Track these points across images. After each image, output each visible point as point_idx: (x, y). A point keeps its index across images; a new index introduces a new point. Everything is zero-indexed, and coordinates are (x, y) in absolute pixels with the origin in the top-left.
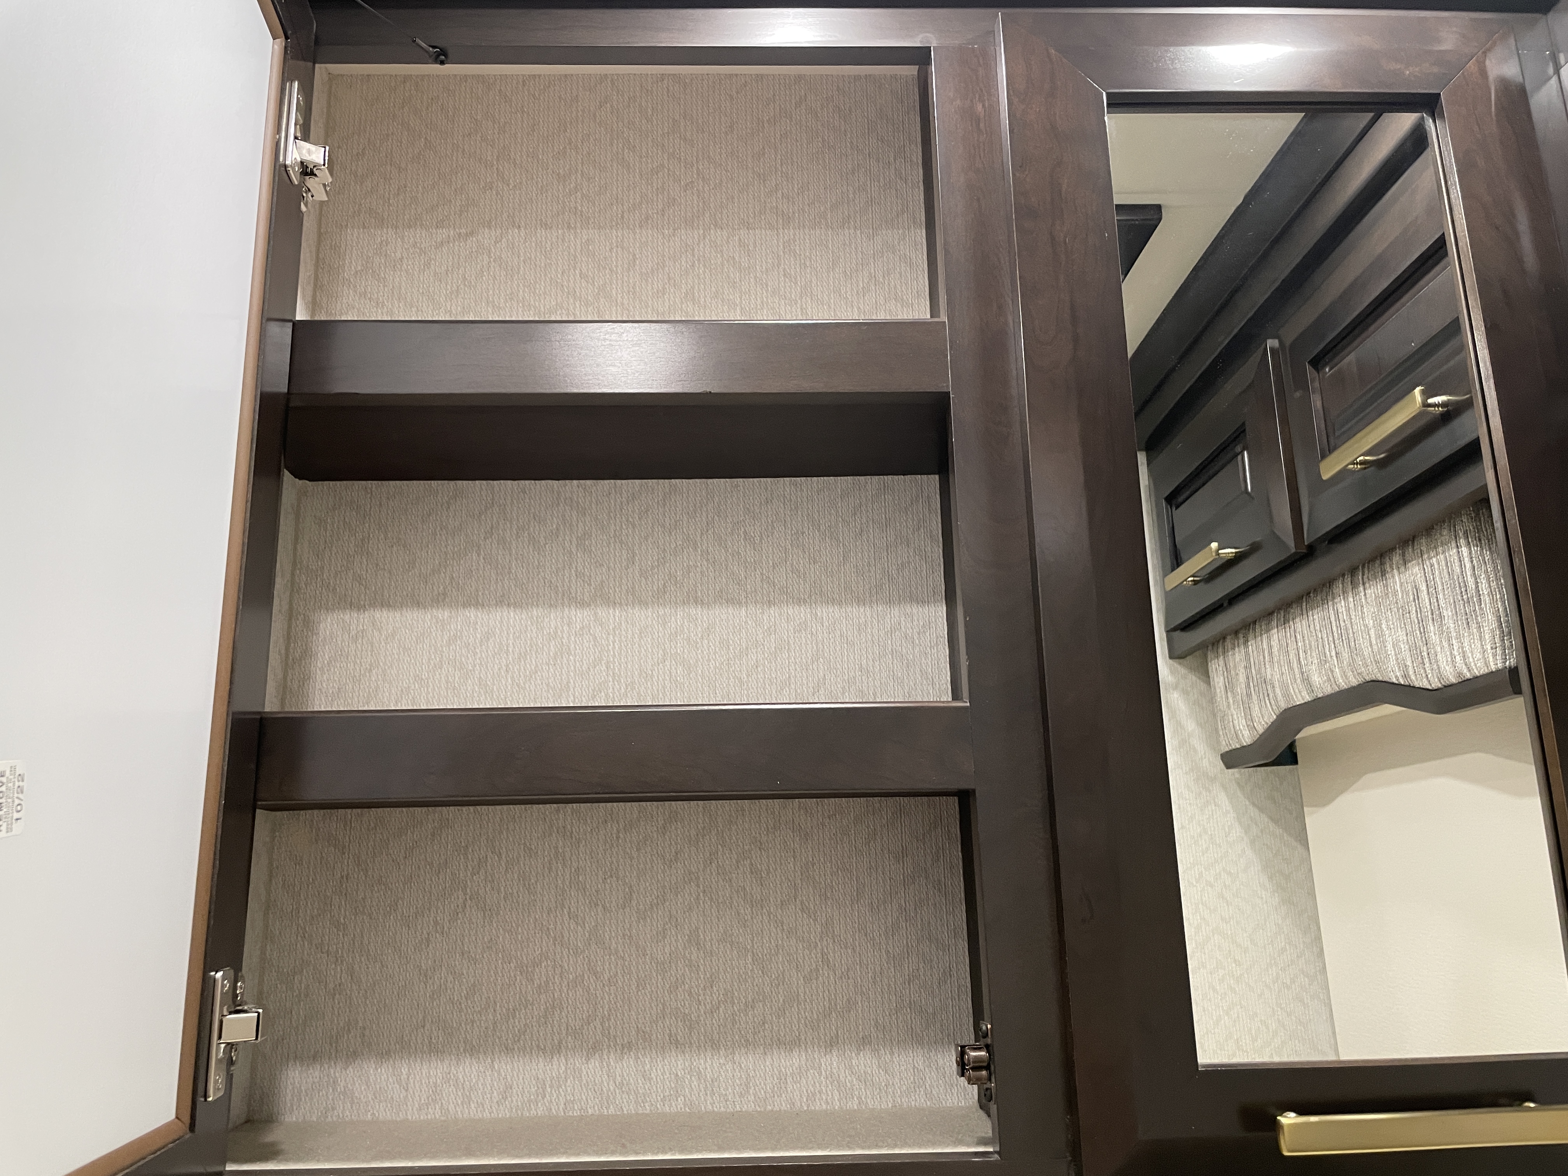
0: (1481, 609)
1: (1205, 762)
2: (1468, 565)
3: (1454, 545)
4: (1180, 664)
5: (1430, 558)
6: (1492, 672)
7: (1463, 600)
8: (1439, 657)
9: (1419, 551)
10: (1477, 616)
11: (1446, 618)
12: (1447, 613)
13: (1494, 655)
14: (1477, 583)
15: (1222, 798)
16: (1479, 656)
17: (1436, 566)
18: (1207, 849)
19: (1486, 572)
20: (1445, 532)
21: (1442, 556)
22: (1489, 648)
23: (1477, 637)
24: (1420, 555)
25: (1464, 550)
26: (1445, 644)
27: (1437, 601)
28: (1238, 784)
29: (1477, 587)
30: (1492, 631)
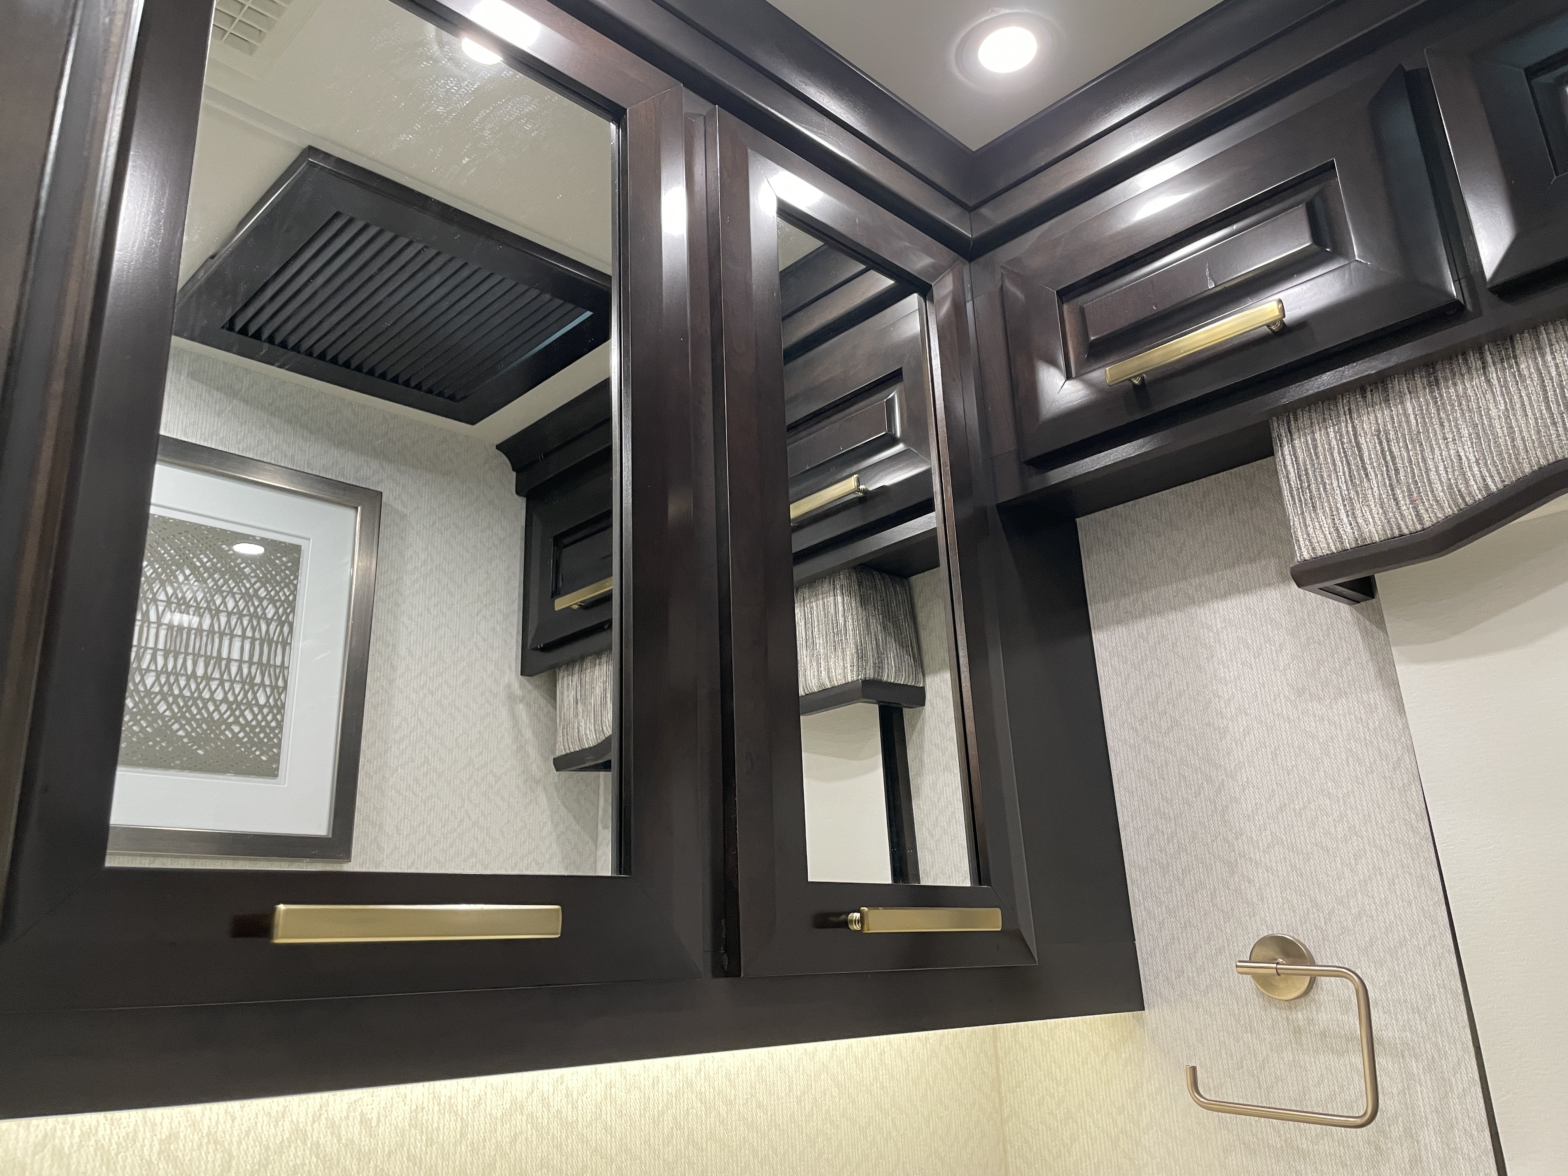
0: (846, 639)
1: (534, 766)
2: (841, 608)
3: (832, 594)
4: (528, 681)
5: (810, 602)
6: (848, 683)
7: (834, 632)
8: (808, 672)
9: (802, 597)
10: (842, 644)
11: (818, 645)
12: (819, 641)
13: (852, 671)
14: (845, 621)
15: (543, 799)
16: (841, 671)
17: (815, 608)
18: (524, 842)
19: (852, 614)
20: (826, 585)
21: (821, 602)
22: (849, 666)
23: (841, 657)
24: (802, 600)
25: (839, 599)
26: (815, 664)
27: (812, 633)
28: (555, 786)
29: (845, 624)
30: (852, 654)
